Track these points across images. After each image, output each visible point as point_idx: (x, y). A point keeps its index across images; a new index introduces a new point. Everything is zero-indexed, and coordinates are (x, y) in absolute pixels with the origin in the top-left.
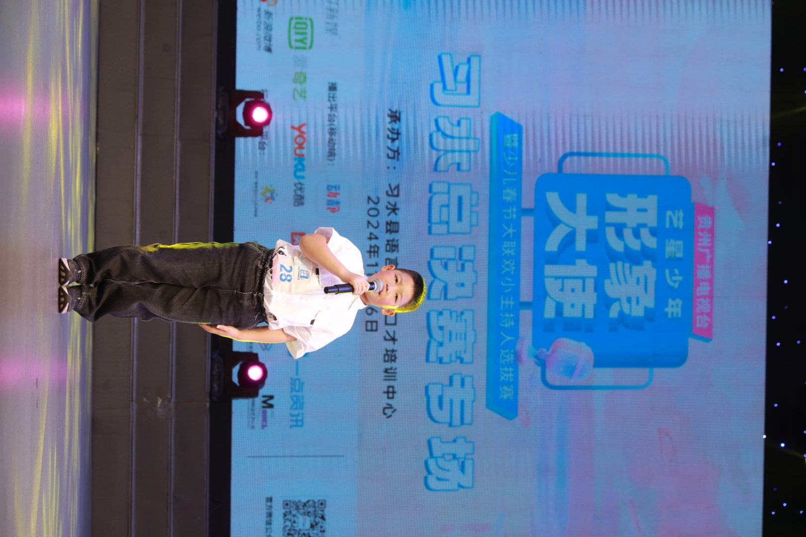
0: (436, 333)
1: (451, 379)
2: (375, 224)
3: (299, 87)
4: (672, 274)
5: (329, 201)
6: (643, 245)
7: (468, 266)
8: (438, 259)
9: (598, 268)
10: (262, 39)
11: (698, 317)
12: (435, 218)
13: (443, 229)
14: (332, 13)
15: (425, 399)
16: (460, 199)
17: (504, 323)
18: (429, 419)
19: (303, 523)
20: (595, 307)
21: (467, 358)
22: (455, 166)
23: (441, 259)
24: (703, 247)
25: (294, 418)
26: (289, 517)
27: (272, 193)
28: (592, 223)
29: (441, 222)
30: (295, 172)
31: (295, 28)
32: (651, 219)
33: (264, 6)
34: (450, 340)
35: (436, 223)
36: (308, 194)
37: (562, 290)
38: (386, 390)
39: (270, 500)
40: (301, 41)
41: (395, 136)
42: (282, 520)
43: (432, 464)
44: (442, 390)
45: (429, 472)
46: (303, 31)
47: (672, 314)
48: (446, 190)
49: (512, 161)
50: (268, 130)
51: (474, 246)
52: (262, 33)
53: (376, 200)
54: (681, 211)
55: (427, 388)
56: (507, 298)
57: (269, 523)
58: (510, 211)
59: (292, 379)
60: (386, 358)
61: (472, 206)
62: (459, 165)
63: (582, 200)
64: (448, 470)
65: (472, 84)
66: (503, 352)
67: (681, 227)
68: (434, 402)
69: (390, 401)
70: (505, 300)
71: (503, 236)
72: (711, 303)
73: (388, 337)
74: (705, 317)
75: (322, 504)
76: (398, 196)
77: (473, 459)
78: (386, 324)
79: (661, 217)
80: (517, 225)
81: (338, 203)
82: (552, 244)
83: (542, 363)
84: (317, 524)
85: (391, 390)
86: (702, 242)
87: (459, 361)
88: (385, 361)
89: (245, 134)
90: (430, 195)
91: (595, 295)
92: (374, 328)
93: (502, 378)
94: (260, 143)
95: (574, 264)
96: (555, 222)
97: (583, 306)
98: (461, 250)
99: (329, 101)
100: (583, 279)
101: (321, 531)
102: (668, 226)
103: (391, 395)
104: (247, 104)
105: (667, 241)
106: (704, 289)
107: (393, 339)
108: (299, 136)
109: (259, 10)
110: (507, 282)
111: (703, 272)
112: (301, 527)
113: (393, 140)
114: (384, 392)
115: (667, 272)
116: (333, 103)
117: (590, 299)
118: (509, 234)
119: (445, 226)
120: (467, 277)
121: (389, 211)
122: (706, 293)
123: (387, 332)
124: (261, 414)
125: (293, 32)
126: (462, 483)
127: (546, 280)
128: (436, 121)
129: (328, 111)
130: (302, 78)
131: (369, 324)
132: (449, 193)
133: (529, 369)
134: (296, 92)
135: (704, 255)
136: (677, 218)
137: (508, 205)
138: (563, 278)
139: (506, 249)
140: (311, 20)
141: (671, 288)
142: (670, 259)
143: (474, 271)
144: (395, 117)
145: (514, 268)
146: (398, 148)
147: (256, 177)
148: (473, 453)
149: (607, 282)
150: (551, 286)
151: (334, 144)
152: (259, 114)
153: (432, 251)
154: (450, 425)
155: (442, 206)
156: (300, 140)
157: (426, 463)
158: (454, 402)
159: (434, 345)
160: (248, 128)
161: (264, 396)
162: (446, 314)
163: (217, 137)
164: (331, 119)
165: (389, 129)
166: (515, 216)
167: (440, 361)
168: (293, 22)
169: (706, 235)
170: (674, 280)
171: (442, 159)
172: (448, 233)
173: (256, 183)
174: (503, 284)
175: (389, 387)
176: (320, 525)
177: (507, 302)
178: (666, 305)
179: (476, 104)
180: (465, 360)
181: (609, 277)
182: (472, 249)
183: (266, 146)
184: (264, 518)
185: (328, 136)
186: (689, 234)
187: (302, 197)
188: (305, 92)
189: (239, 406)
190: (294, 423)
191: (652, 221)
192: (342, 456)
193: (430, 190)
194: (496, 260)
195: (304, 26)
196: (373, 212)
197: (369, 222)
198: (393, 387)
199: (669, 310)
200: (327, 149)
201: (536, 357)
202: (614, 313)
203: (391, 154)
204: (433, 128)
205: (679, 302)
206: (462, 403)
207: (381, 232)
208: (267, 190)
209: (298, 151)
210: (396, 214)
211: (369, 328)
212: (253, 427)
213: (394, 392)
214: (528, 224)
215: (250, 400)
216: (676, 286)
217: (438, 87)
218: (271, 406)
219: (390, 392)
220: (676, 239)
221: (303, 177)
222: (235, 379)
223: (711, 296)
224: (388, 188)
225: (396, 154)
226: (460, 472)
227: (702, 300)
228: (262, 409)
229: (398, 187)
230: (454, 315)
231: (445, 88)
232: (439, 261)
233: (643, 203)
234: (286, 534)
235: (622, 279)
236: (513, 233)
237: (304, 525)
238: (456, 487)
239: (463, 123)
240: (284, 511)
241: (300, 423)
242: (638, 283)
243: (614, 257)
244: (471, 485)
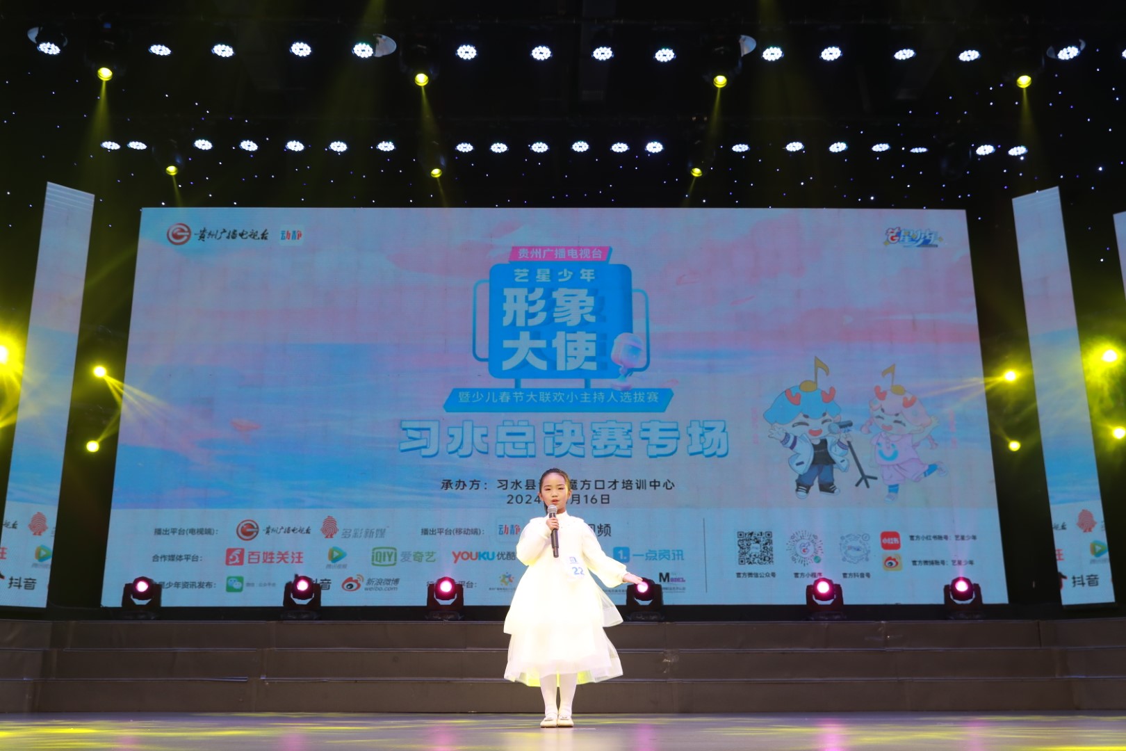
0: (611, 450)
1: (643, 439)
2: (529, 497)
3: (425, 558)
4: (562, 276)
5: (511, 533)
6: (540, 299)
7: (559, 427)
8: (554, 451)
9: (559, 330)
10: (388, 586)
11: (594, 257)
12: (523, 453)
13: (531, 446)
14: (369, 533)
15: (659, 458)
16: (508, 434)
17: (601, 400)
18: (674, 455)
19: (755, 549)
20: (587, 332)
21: (628, 427)
22: (484, 438)
23: (554, 448)
24: (542, 254)
25: (676, 557)
26: (751, 559)
27: (505, 576)
28: (525, 335)
29: (526, 448)
30: (489, 559)
31: (380, 561)
32: (522, 293)
33: (363, 585)
34: (614, 440)
35: (527, 452)
36: (506, 549)
37: (575, 357)
38: (653, 487)
39: (739, 574)
40: (390, 556)
41: (462, 484)
42: (754, 565)
43: (707, 452)
44: (652, 445)
45: (714, 454)
46: (382, 555)
47: (591, 276)
48: (502, 444)
49: (480, 396)
50: (457, 581)
51: (544, 423)
52: (384, 587)
53: (510, 497)
54: (515, 271)
55: (651, 457)
56: (583, 398)
57: (756, 575)
58: (517, 397)
59: (646, 559)
60: (629, 488)
61: (514, 425)
62: (483, 436)
63: (508, 344)
64: (712, 440)
65: (422, 427)
66: (622, 400)
67: (528, 271)
68: (661, 451)
69: (662, 484)
70: (584, 400)
71: (536, 401)
72: (583, 248)
73: (613, 487)
74: (593, 252)
75: (741, 535)
76: (507, 481)
77: (704, 421)
78: (603, 488)
79: (521, 285)
80: (527, 391)
81: (512, 526)
82: (542, 365)
83: (630, 371)
84: (756, 539)
85: (653, 484)
86: (538, 256)
87: (630, 433)
88: (631, 489)
89: (461, 599)
90: (506, 456)
91: (578, 332)
92: (606, 497)
93: (642, 400)
94: (467, 587)
95: (556, 348)
96: (525, 363)
97: (587, 341)
98: (547, 433)
99: (435, 534)
100: (567, 341)
101: (761, 535)
102: (527, 280)
103: (657, 484)
104: (437, 598)
105: (538, 281)
106: (573, 254)
107: (615, 482)
108: (463, 558)
109: (366, 589)
110: (570, 397)
111: (561, 254)
112: (758, 551)
113: (464, 485)
114: (655, 489)
115: (560, 280)
116: (437, 531)
117: (582, 336)
118: (534, 397)
119: (529, 444)
120: (567, 428)
121: (518, 487)
122: (576, 251)
123: (609, 487)
124: (674, 583)
125: (383, 563)
126: (722, 429)
127: (569, 369)
128: (450, 453)
129: (443, 534)
130: (418, 555)
131: (604, 501)
132: (504, 443)
133: (635, 381)
134: (429, 560)
135: (547, 253)
136: (521, 274)
137: (513, 399)
138: (567, 356)
139: (545, 399)
140: (374, 549)
141: (572, 276)
142: (551, 278)
143: (563, 422)
144: (447, 484)
145: (560, 393)
146: (471, 481)
147: (493, 589)
148: (699, 421)
149: (569, 324)
150: (572, 365)
151: (468, 530)
152: (446, 587)
153: (548, 455)
154: (678, 439)
155: (514, 447)
156: (465, 556)
157: (707, 456)
158: (662, 436)
159: (618, 452)
160: (456, 597)
161: (660, 581)
162: (595, 443)
163: (463, 619)
164: (448, 532)
165: (457, 489)
166: (521, 393)
167: (630, 447)
168: (375, 562)
169: (533, 252)
170: (567, 275)
171: (480, 449)
172: (534, 442)
173: (498, 589)
174: (571, 402)
175: (651, 486)
176: (756, 536)
177: (586, 398)
178: (586, 280)
179: (437, 423)
180: (630, 429)
181: (565, 323)
182: (546, 424)
183: (471, 581)
184: (753, 579)
185: (462, 534)
186: (532, 265)
187: (509, 554)
188: (429, 553)
189: (668, 599)
190: (680, 557)
191: (525, 291)
192: (704, 520)
193: (503, 456)
194: (554, 407)
195: (379, 554)
196: (519, 499)
197: (527, 503)
198: (651, 482)
199: (589, 279)
200: (472, 536)
201: (626, 375)
202: (592, 319)
203: (475, 486)
204: (455, 456)
205: (583, 271)
206: (661, 430)
207: (535, 493)
208: (503, 581)
209: (474, 557)
210: (520, 482)
211: (606, 501)
212: (684, 589)
213: (655, 482)
214: (526, 383)
215: (663, 591)
216: (571, 273)
217: (425, 452)
218: (668, 575)
219: (655, 484)
220: (537, 275)
221: (493, 553)
222: (647, 603)
223: (578, 248)
224: (501, 488)
225: (474, 482)
226: (714, 430)
227: (581, 254)
228: (670, 582)
229: (500, 481)
230: (595, 437)
231: (425, 447)
232: (556, 449)
233: (510, 299)
234: (764, 562)
235: (567, 313)
236: (534, 394)
237: (757, 548)
238: (725, 434)
239: (451, 433)
240: (747, 564)
241: (680, 553)
242: (569, 301)
243: (550, 319)
244: (723, 423)
